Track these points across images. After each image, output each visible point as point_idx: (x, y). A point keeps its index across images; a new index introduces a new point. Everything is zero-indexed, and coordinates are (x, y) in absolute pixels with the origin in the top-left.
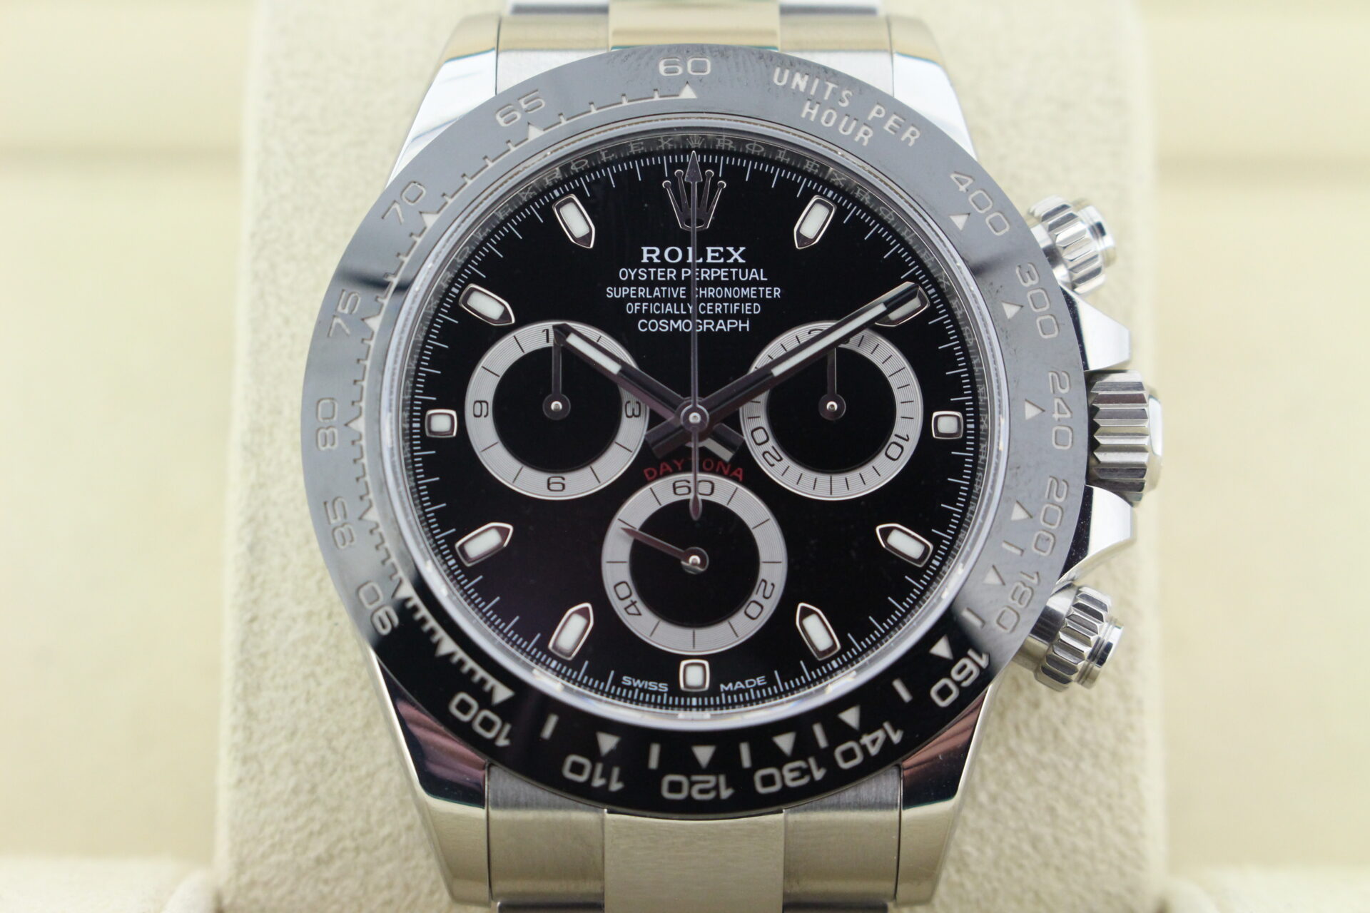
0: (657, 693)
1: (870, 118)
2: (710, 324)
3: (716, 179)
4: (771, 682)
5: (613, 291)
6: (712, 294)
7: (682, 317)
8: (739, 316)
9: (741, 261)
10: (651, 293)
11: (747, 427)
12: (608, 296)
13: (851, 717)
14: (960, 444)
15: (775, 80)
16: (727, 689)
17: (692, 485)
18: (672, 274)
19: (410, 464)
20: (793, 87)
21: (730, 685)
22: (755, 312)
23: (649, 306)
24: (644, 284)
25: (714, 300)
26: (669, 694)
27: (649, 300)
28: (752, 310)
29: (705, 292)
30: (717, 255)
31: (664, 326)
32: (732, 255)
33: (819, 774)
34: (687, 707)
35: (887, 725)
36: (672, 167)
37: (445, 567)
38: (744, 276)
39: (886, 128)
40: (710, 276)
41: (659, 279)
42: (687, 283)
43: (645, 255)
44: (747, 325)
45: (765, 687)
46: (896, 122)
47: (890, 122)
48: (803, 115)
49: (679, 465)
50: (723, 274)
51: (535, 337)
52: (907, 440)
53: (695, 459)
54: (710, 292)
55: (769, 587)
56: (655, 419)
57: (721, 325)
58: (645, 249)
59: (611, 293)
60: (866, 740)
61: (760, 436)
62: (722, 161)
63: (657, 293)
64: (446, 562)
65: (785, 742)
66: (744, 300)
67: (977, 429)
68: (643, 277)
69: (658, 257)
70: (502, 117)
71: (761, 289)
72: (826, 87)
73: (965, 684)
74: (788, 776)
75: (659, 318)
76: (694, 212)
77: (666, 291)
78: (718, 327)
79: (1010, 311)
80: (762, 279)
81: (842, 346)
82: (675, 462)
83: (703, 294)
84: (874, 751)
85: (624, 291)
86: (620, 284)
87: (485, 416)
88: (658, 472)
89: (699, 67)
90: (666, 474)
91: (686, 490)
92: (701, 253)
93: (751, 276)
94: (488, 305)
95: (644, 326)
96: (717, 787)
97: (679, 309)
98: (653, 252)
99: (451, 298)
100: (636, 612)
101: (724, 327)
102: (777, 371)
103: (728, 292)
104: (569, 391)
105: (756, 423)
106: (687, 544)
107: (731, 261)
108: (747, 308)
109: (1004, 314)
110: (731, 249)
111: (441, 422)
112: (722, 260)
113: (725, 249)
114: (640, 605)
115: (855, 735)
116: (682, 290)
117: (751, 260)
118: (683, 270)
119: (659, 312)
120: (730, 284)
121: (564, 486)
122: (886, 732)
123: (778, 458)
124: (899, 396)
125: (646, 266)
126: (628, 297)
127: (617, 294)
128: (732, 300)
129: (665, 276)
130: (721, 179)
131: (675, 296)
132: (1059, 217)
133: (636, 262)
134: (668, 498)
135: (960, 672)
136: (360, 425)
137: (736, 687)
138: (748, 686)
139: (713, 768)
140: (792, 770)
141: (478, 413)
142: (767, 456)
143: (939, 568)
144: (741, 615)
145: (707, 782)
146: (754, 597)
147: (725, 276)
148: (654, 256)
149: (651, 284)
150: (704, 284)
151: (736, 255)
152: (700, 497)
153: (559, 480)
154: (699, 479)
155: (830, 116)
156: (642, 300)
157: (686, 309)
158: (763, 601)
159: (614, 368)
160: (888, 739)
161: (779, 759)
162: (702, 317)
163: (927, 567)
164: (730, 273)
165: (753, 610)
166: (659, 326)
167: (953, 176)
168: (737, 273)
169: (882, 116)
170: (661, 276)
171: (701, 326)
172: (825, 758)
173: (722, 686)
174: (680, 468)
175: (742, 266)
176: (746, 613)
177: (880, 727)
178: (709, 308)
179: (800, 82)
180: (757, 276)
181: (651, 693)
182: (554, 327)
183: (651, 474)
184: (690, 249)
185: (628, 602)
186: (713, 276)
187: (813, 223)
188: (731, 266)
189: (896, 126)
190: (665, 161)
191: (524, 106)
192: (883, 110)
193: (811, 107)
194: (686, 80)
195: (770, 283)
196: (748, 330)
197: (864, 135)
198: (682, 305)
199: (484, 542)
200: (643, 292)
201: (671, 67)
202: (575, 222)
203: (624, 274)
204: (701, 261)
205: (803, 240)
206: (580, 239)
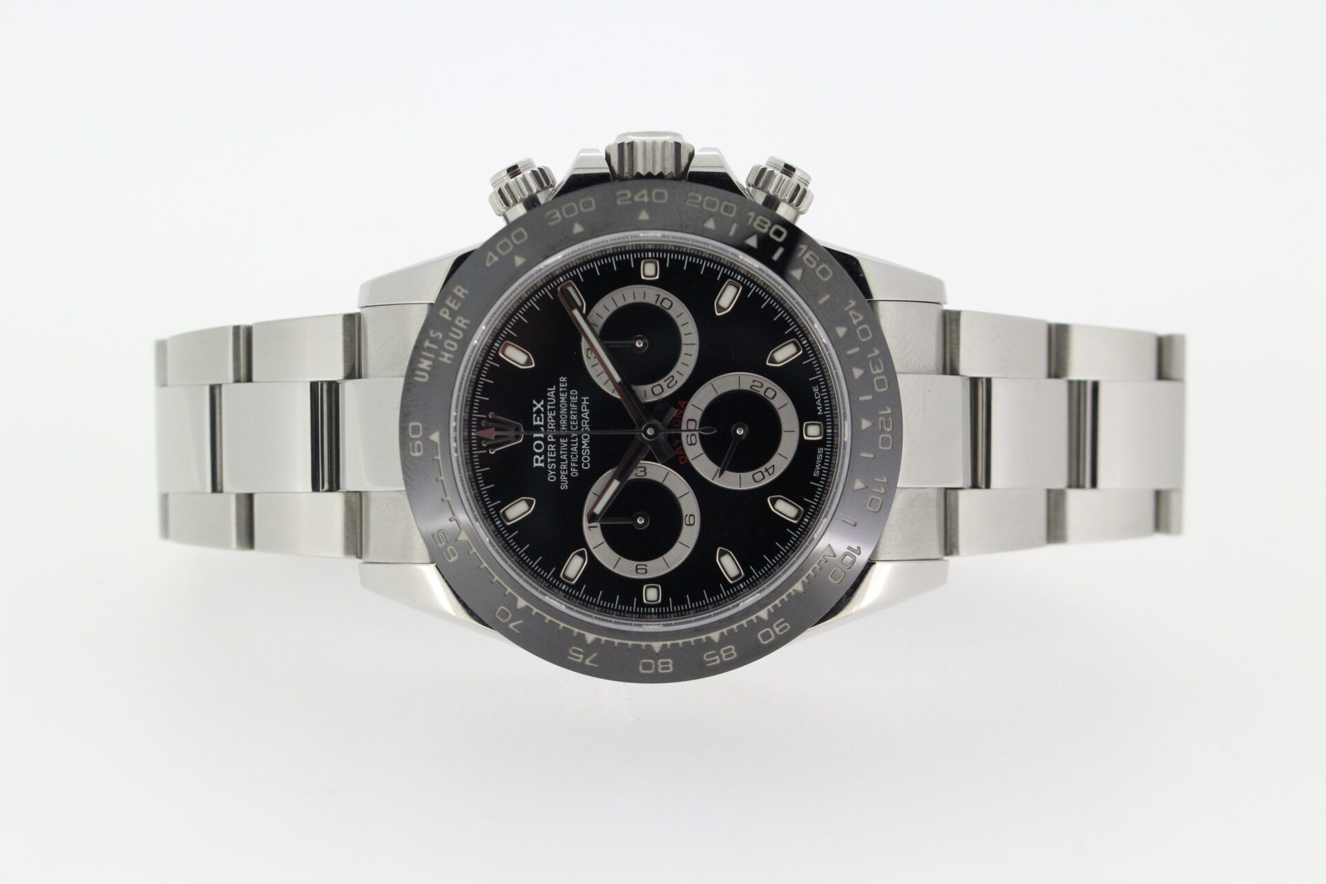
0: (824, 454)
1: (449, 319)
2: (584, 422)
3: (488, 419)
4: (816, 382)
7: (580, 440)
8: (579, 403)
9: (542, 403)
10: (564, 460)
11: (651, 399)
12: (567, 488)
13: (841, 331)
14: (662, 261)
15: (425, 380)
16: (821, 410)
17: (690, 433)
18: (552, 448)
19: (678, 614)
20: (429, 369)
21: (818, 408)
22: (576, 394)
23: (573, 462)
24: (558, 465)
25: (569, 420)
26: (824, 447)
27: (569, 462)
28: (575, 396)
29: (563, 426)
30: (538, 418)
31: (586, 451)
32: (539, 409)
33: (876, 352)
34: (833, 435)
35: (846, 309)
36: (480, 448)
37: (744, 590)
38: (552, 401)
39: (456, 308)
40: (553, 423)
41: (555, 455)
42: (557, 437)
43: (539, 464)
44: (585, 398)
45: (820, 386)
46: (451, 301)
47: (452, 305)
48: (449, 362)
49: (677, 442)
50: (551, 414)
51: (593, 536)
52: (659, 295)
53: (674, 432)
54: (563, 422)
55: (756, 384)
56: (650, 458)
58: (535, 465)
59: (564, 487)
60: (855, 322)
61: (657, 390)
62: (476, 416)
63: (564, 457)
64: (741, 590)
65: (857, 373)
66: (568, 400)
67: (652, 251)
68: (553, 466)
69: (541, 456)
70: (450, 558)
71: (561, 389)
72: (428, 348)
73: (818, 258)
74: (878, 371)
75: (580, 455)
76: (512, 433)
78: (586, 417)
79: (578, 229)
80: (554, 389)
81: (599, 334)
82: (675, 444)
83: (565, 427)
84: (862, 318)
85: (563, 478)
86: (558, 482)
87: (646, 566)
88: (682, 455)
89: (416, 430)
90: (683, 450)
91: (693, 437)
92: (537, 429)
93: (552, 396)
94: (574, 567)
95: (586, 465)
96: (886, 416)
97: (575, 443)
98: (537, 460)
99: (569, 590)
100: (772, 468)
101: (586, 414)
102: (618, 379)
103: (563, 411)
104: (631, 513)
105: (649, 393)
106: (729, 436)
107: (542, 409)
108: (573, 399)
109: (581, 233)
110: (535, 409)
111: (652, 594)
112: (542, 415)
113: (535, 413)
114: (768, 465)
115: (853, 329)
116: (562, 441)
117: (542, 396)
118: (549, 440)
119: (577, 456)
120: (558, 409)
121: (691, 515)
122: (849, 310)
123: (671, 378)
124: (630, 300)
125: (546, 464)
126: (568, 476)
127: (565, 482)
128: (569, 408)
129: (553, 452)
130: (488, 415)
131: (566, 445)
133: (544, 471)
134: (698, 449)
135: (811, 263)
136: (657, 646)
137: (820, 405)
138: (819, 397)
139: (873, 418)
140: (874, 369)
141: (644, 571)
142: (670, 385)
143: (743, 275)
144: (773, 402)
145: (881, 422)
146: (762, 393)
147: (553, 413)
148: (540, 459)
149: (558, 460)
150: (558, 426)
151: (539, 406)
152: (697, 428)
153: (687, 518)
154: (685, 429)
155: (449, 345)
156: (569, 467)
157: (574, 438)
158: (764, 388)
159: (616, 484)
160: (852, 308)
161: (867, 376)
162: (580, 427)
163: (742, 284)
164: (551, 410)
165: (770, 394)
166: (586, 455)
167: (488, 265)
168: (550, 405)
169: (448, 311)
170: (553, 454)
171: (586, 429)
172: (867, 348)
173: (819, 413)
174: (680, 441)
175: (546, 402)
176: (772, 399)
177: (847, 313)
178: (574, 423)
179: (425, 364)
180: (552, 393)
181: (824, 458)
182: (590, 522)
183: (683, 460)
184: (535, 435)
185: (766, 474)
186: (552, 421)
187: (517, 356)
188: (546, 409)
189: (455, 301)
190: (476, 452)
191: (444, 543)
192: (443, 310)
193: (443, 356)
194: (425, 439)
195: (557, 384)
196: (588, 398)
197: (462, 322)
198: (572, 441)
199: (729, 565)
200: (564, 466)
201: (416, 448)
202: (518, 510)
203: (552, 478)
204: (542, 429)
205: (528, 362)
206: (530, 507)
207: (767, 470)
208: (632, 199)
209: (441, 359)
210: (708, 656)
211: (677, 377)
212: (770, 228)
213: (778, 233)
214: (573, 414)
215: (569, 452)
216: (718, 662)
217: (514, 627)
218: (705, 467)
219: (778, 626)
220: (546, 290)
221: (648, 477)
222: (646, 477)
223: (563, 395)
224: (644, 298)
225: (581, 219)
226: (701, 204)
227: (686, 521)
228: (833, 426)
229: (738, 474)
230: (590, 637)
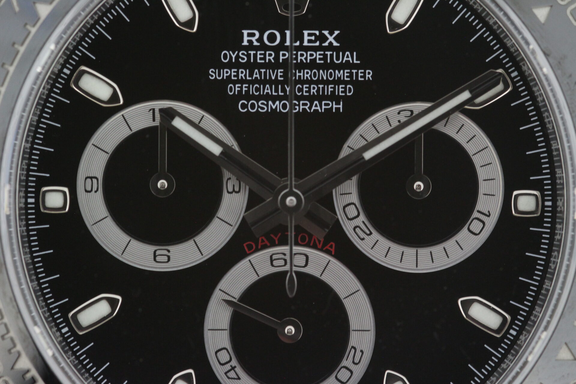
2: (306, 104)
5: (215, 73)
6: (308, 76)
7: (280, 98)
9: (335, 44)
10: (251, 75)
11: (339, 203)
12: (211, 78)
14: (538, 222)
17: (287, 258)
18: (270, 57)
22: (348, 94)
23: (249, 87)
24: (245, 66)
25: (310, 82)
27: (249, 82)
28: (345, 92)
29: (302, 74)
30: (313, 38)
31: (262, 106)
32: (327, 39)
37: (59, 334)
38: (338, 59)
40: (306, 59)
41: (259, 61)
42: (285, 65)
43: (246, 38)
44: (341, 106)
49: (276, 240)
50: (318, 57)
51: (141, 116)
52: (488, 216)
54: (306, 74)
55: (358, 354)
58: (245, 32)
59: (213, 74)
61: (352, 211)
63: (256, 75)
64: (60, 330)
66: (338, 82)
68: (243, 59)
69: (257, 40)
71: (354, 71)
75: (258, 99)
77: (265, 73)
78: (313, 108)
80: (355, 62)
82: (272, 236)
83: (300, 76)
85: (226, 73)
86: (221, 66)
87: (96, 191)
88: (257, 246)
90: (264, 247)
91: (282, 263)
92: (298, 36)
93: (345, 59)
94: (96, 87)
95: (244, 106)
97: (277, 91)
98: (253, 35)
99: (63, 79)
100: (236, 377)
101: (318, 108)
102: (368, 155)
103: (323, 74)
104: (175, 170)
106: (283, 314)
107: (326, 44)
108: (341, 89)
110: (326, 33)
112: (317, 44)
113: (320, 33)
114: (239, 370)
116: (280, 72)
117: (345, 44)
118: (281, 53)
119: (257, 94)
120: (325, 66)
121: (169, 257)
123: (368, 232)
124: (482, 174)
125: (246, 48)
127: (219, 76)
128: (327, 82)
129: (264, 58)
131: (273, 78)
133: (237, 45)
134: (266, 270)
141: (89, 188)
142: (358, 230)
143: (517, 338)
146: (344, 363)
147: (320, 59)
148: (254, 39)
149: (251, 66)
150: (301, 66)
151: (331, 39)
152: (295, 269)
153: (165, 252)
154: (293, 253)
156: (242, 82)
157: (284, 90)
158: (352, 367)
159: (216, 150)
162: (299, 98)
163: (504, 336)
164: (325, 56)
166: (259, 107)
168: (332, 56)
170: (261, 59)
171: (297, 107)
174: (277, 242)
175: (336, 49)
178: (305, 89)
180: (350, 59)
182: (159, 108)
183: (250, 247)
184: (288, 33)
185: (228, 367)
186: (309, 58)
187: (402, 9)
188: (325, 49)
195: (363, 66)
196: (341, 110)
198: (280, 87)
199: (95, 312)
200: (243, 74)
202: (181, 7)
203: (226, 57)
204: (298, 44)
205: (394, 25)
206: (184, 24)
207: (232, 368)
211: (370, 241)
218: (238, 279)
220: (499, 52)
221: (226, 196)
222: (225, 193)
223: (346, 74)
224: (485, 194)
227: (162, 250)
229: (228, 326)
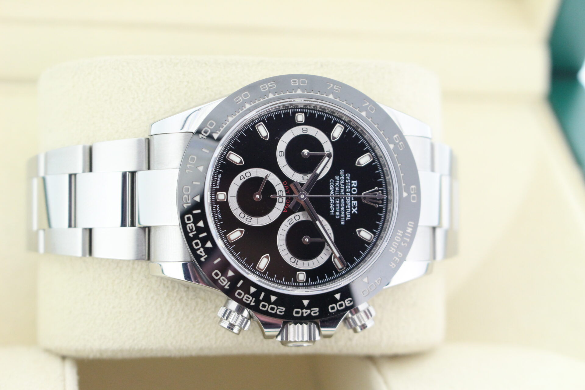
0: (216, 185)
1: (398, 252)
2: (333, 202)
3: (379, 204)
5: (342, 172)
6: (342, 203)
7: (334, 194)
8: (335, 211)
9: (353, 212)
10: (342, 184)
11: (300, 213)
12: (341, 170)
13: (209, 245)
14: (295, 281)
15: (410, 222)
16: (217, 207)
17: (281, 196)
18: (348, 190)
19: (287, 107)
20: (408, 228)
21: (219, 208)
22: (336, 216)
23: (338, 183)
24: (345, 182)
25: (340, 203)
26: (216, 189)
27: (340, 183)
28: (337, 215)
30: (354, 204)
31: (332, 188)
32: (354, 209)
33: (191, 235)
34: (211, 194)
35: (206, 256)
36: (382, 190)
37: (255, 119)
38: (348, 213)
39: (395, 257)
40: (348, 202)
42: (345, 194)
43: (354, 182)
44: (332, 214)
45: (218, 219)
46: (397, 261)
47: (397, 259)
48: (399, 231)
51: (328, 147)
52: (296, 264)
53: (290, 196)
54: (343, 202)
55: (250, 220)
56: (302, 184)
57: (332, 206)
58: (356, 182)
59: (342, 171)
60: (202, 250)
61: (297, 218)
62: (384, 206)
63: (342, 185)
64: (257, 119)
65: (201, 224)
66: (340, 213)
67: (300, 286)
68: (347, 181)
69: (353, 186)
70: (397, 137)
71: (344, 218)
72: (408, 238)
73: (219, 281)
74: (190, 225)
75: (334, 186)
76: (368, 197)
77: (342, 188)
78: (331, 205)
79: (338, 296)
80: (347, 219)
81: (326, 243)
82: (289, 191)
83: (342, 200)
84: (198, 252)
85: (342, 175)
86: (345, 173)
87: (302, 132)
88: (285, 186)
89: (413, 198)
90: (285, 188)
91: (280, 194)
92: (355, 199)
93: (348, 215)
94: (337, 132)
95: (332, 181)
96: (187, 203)
97: (337, 192)
98: (355, 184)
99: (340, 121)
100: (241, 179)
101: (331, 206)
102: (317, 222)
103: (343, 208)
104: (311, 157)
105: (301, 217)
106: (263, 194)
107: (352, 209)
108: (338, 214)
109: (336, 294)
110: (356, 209)
111: (300, 118)
112: (353, 206)
113: (356, 207)
114: (244, 180)
115: (203, 246)
116: (343, 193)
117: (353, 215)
118: (349, 194)
119: (336, 186)
120: (345, 209)
121: (281, 156)
122: (204, 256)
123: (290, 224)
124: (311, 262)
125: (351, 182)
126: (340, 176)
127: (342, 173)
128: (340, 209)
129: (347, 188)
130: (379, 206)
131: (341, 191)
132: (368, 314)
133: (352, 179)
134: (277, 189)
135: (223, 279)
136: (299, 92)
137: (218, 210)
138: (218, 213)
139: (193, 202)
140: (192, 226)
141: (304, 129)
142: (291, 220)
143: (256, 274)
144: (241, 211)
145: (188, 200)
146: (246, 216)
147: (347, 207)
149: (345, 184)
150: (345, 200)
152: (278, 198)
153: (283, 155)
154: (283, 197)
155: (399, 239)
156: (340, 181)
158: (245, 218)
159: (318, 171)
160: (202, 256)
161: (195, 222)
162: (335, 200)
163: (256, 270)
164: (348, 208)
165: (242, 215)
166: (332, 186)
167: (380, 278)
168: (349, 211)
169: (399, 256)
170: (347, 187)
171: (332, 199)
172: (196, 237)
173: (218, 205)
174: (287, 192)
175: (351, 212)
176: (241, 213)
177: (206, 254)
178: (337, 202)
179: (409, 230)
180: (348, 217)
181: (216, 183)
182: (331, 153)
183: (285, 183)
184: (356, 196)
185: (244, 176)
186: (348, 203)
187: (365, 234)
188: (351, 208)
189: (395, 261)
190: (384, 188)
191: (400, 143)
192: (401, 256)
193: (401, 233)
194: (409, 194)
195: (346, 221)
196: (331, 214)
197: (392, 250)
198: (338, 193)
199: (263, 131)
200: (342, 181)
201: (413, 190)
202: (364, 160)
203: (348, 175)
204: (352, 199)
205: (360, 231)
206: (359, 162)
207: (244, 178)
208: (311, 311)
209: (402, 232)
210: (274, 86)
211: (288, 224)
212: (244, 297)
213: (240, 294)
214: (338, 206)
215: (340, 188)
216: (269, 84)
217: (366, 103)
218: (274, 179)
219: (240, 100)
220: (351, 267)
221: (302, 175)
222: (303, 175)
223: (343, 215)
224: (303, 263)
225: (336, 301)
226: (278, 309)
227: (283, 154)
228: (212, 199)
229: (258, 176)
230: (331, 97)
